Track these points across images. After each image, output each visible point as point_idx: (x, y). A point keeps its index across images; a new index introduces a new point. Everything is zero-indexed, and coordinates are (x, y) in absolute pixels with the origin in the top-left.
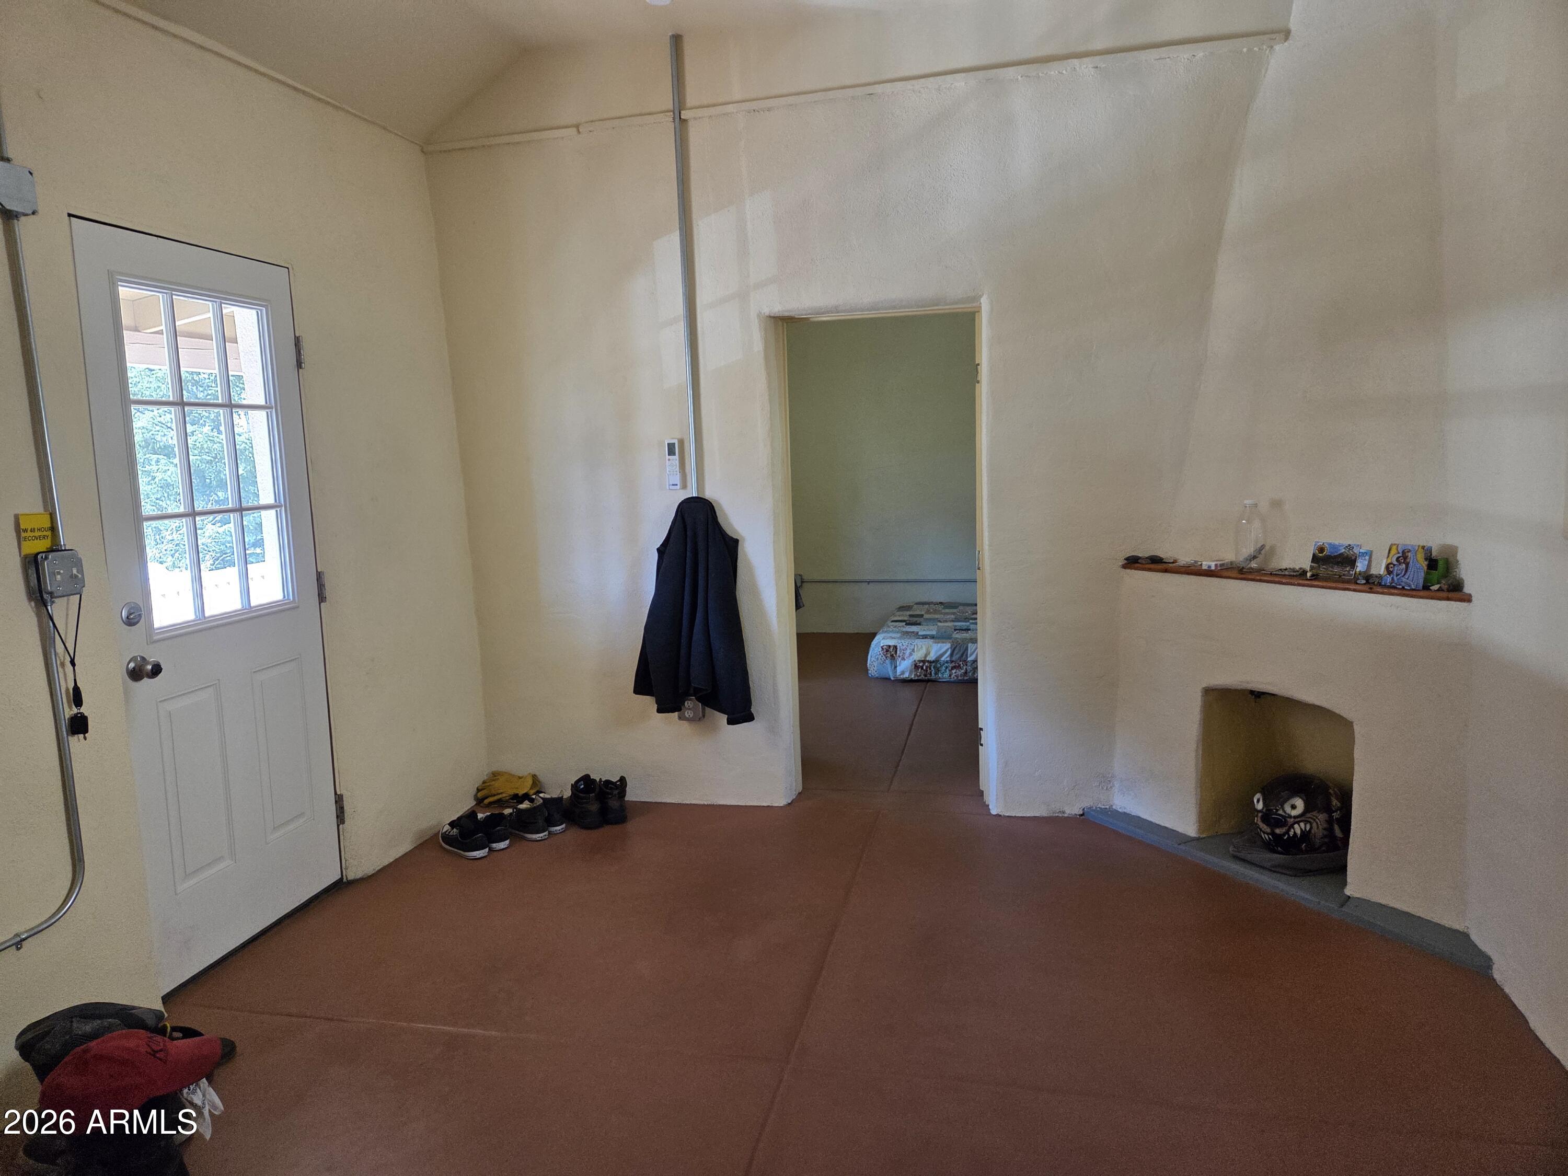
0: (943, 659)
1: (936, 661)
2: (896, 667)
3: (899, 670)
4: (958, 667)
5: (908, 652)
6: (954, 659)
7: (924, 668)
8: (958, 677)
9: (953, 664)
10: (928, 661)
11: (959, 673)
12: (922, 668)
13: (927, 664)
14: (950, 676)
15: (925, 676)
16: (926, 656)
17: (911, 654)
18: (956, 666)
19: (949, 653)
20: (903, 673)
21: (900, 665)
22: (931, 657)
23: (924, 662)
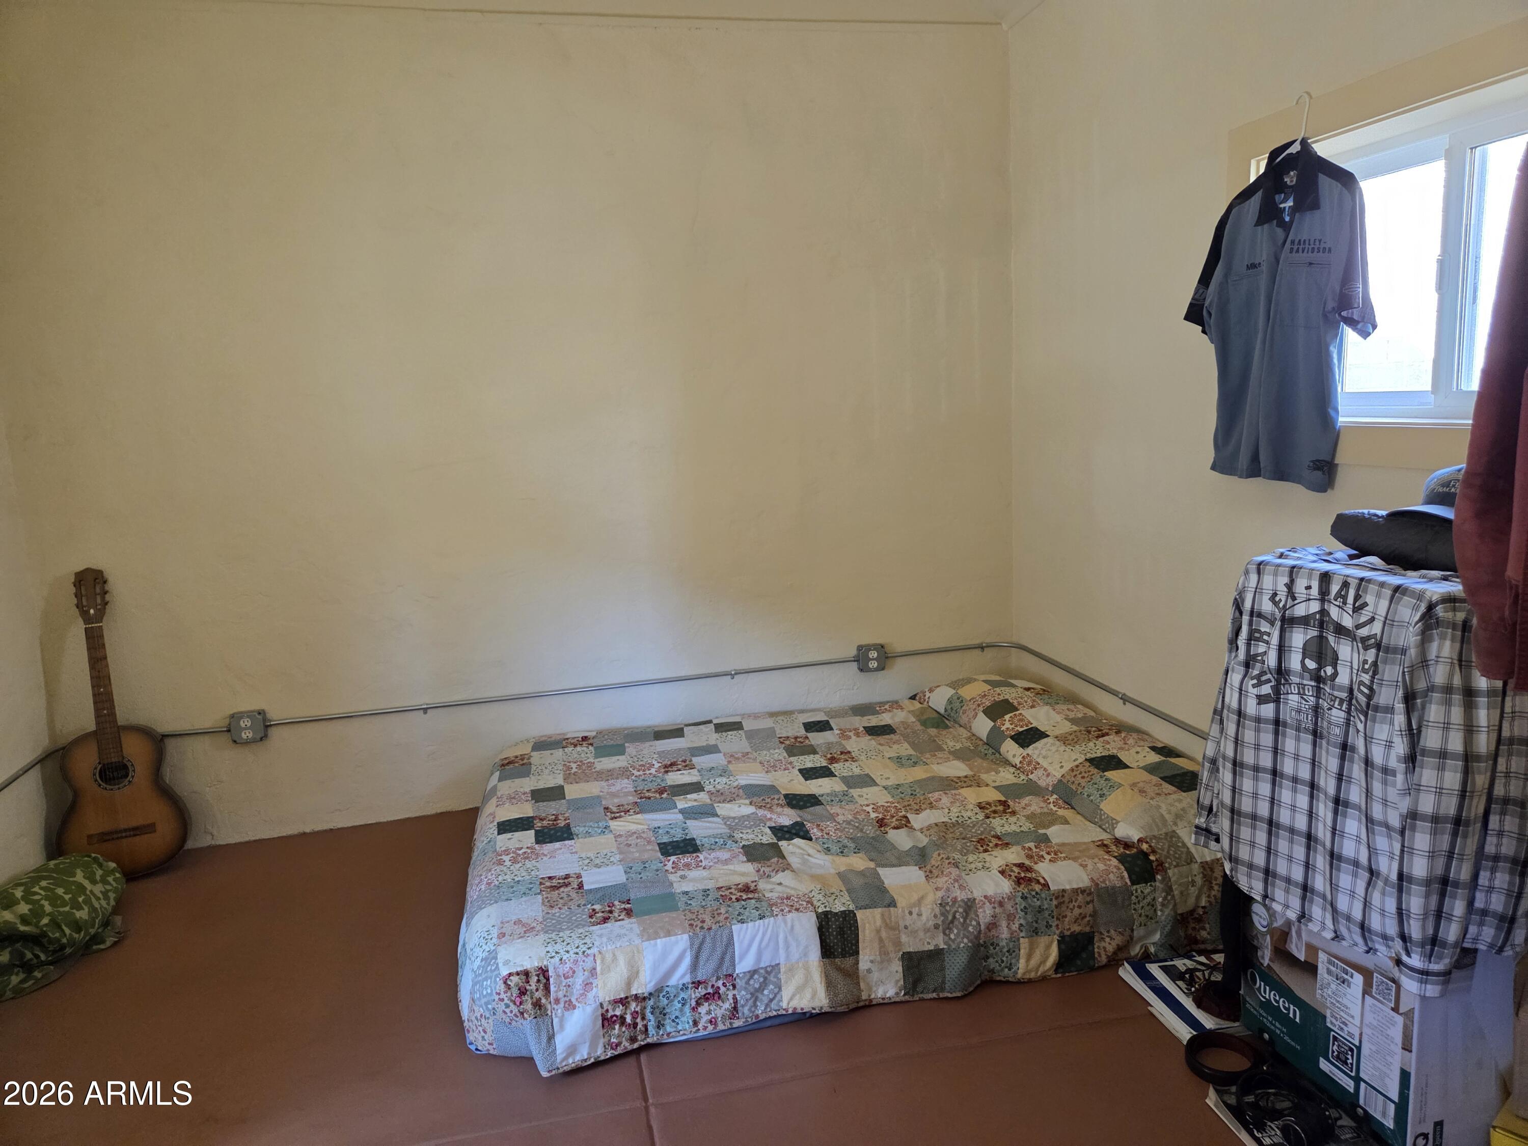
0: (673, 981)
1: (659, 991)
2: (551, 1038)
3: (562, 1042)
4: (714, 996)
5: (579, 980)
6: (700, 977)
7: (629, 1019)
8: (716, 1024)
9: (701, 991)
10: (636, 997)
11: (719, 1013)
12: (622, 1019)
13: (633, 1006)
14: (695, 1023)
15: (633, 1040)
16: (629, 984)
17: (588, 985)
18: (709, 994)
19: (687, 961)
20: (572, 1049)
21: (562, 1027)
22: (642, 986)
23: (623, 1001)
